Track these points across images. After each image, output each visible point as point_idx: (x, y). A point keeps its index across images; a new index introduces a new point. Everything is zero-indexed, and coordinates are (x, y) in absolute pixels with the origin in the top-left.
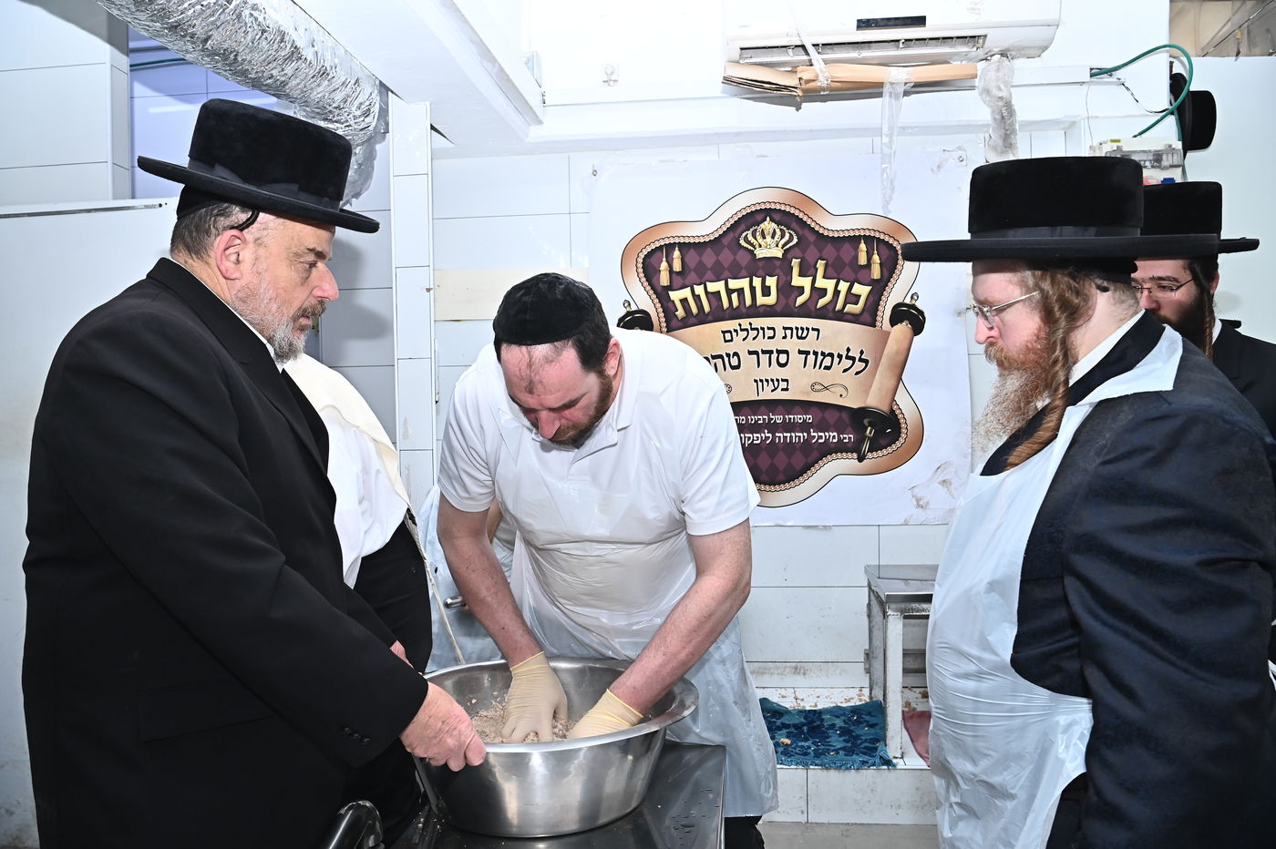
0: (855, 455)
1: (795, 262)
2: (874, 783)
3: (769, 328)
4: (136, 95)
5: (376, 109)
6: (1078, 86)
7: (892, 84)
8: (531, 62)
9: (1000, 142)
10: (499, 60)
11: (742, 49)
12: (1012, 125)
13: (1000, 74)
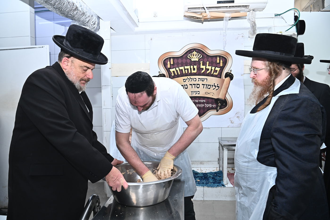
0: (216, 110)
1: (201, 62)
2: (220, 191)
3: (195, 79)
4: (36, 19)
5: (97, 23)
6: (272, 18)
7: (226, 17)
8: (135, 11)
9: (252, 32)
10: (127, 10)
11: (188, 8)
12: (255, 28)
13: (253, 15)
